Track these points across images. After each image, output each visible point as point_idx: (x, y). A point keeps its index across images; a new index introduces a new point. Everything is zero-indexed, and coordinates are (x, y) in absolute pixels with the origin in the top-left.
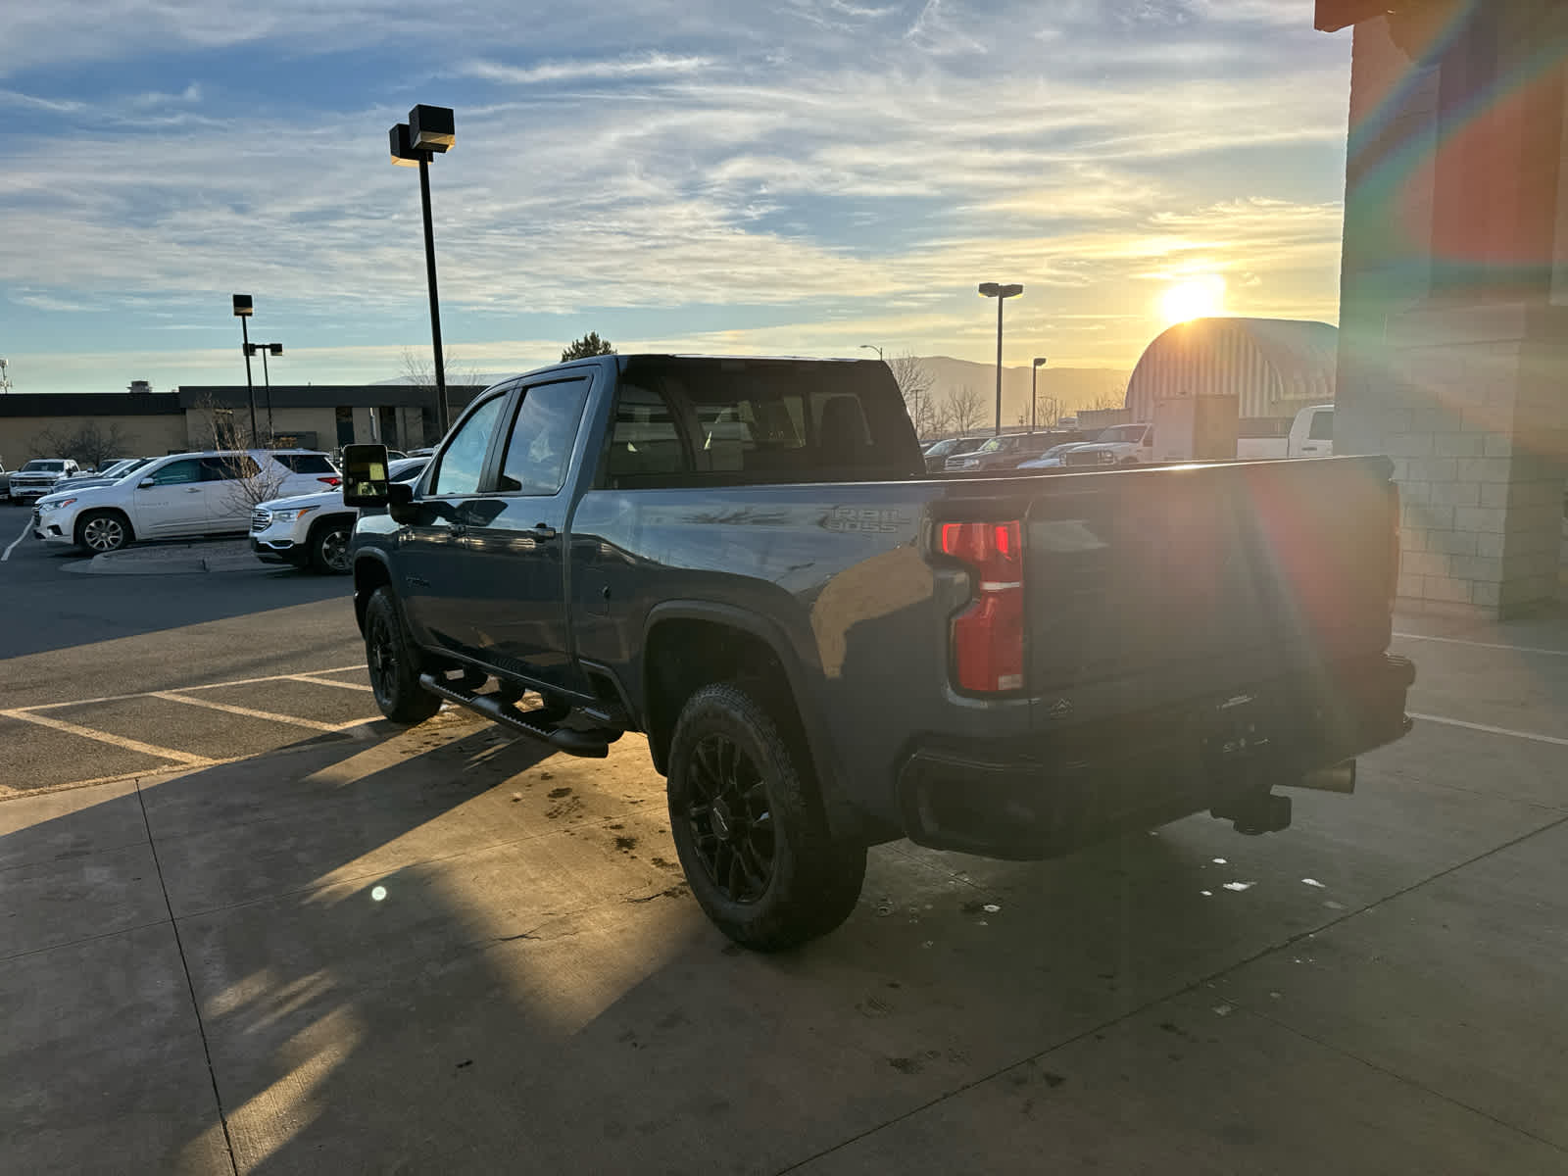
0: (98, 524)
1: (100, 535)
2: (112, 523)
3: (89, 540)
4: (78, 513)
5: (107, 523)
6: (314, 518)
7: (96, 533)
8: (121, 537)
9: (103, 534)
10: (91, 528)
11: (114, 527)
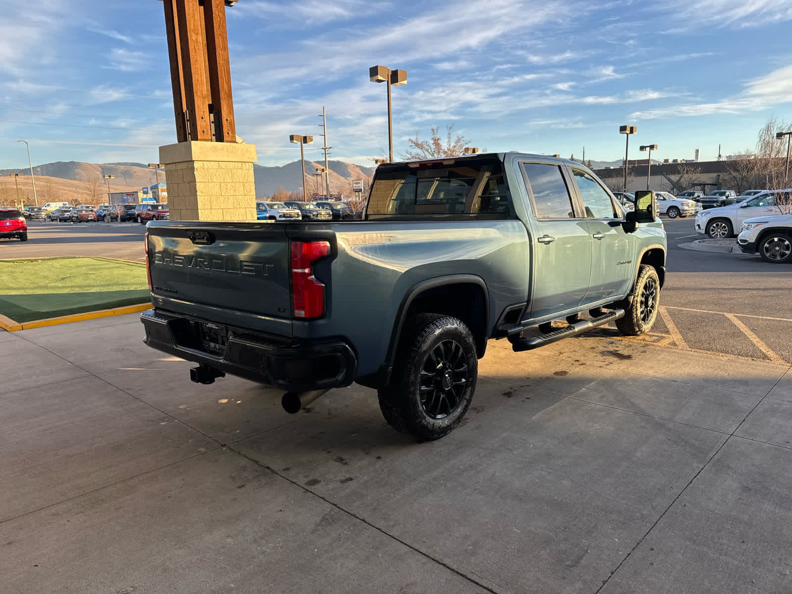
0: (717, 225)
1: (717, 230)
2: (724, 225)
3: (711, 233)
4: (709, 219)
5: (722, 225)
6: (763, 228)
7: (716, 229)
8: (726, 232)
9: (719, 230)
10: (714, 227)
11: (724, 227)
